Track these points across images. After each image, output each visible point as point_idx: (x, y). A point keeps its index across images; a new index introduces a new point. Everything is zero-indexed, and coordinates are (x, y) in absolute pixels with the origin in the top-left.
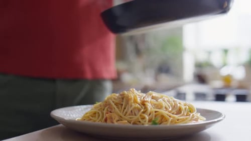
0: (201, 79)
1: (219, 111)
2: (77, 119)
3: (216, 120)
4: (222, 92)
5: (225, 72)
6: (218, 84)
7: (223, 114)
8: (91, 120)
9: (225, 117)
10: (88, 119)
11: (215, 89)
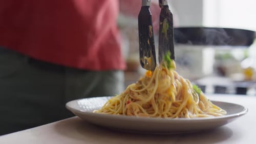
0: (221, 71)
1: (242, 105)
2: (94, 112)
3: (238, 114)
4: (244, 85)
5: (246, 64)
6: (239, 77)
7: (245, 107)
8: (110, 111)
9: (247, 111)
10: (107, 111)
11: (236, 82)
